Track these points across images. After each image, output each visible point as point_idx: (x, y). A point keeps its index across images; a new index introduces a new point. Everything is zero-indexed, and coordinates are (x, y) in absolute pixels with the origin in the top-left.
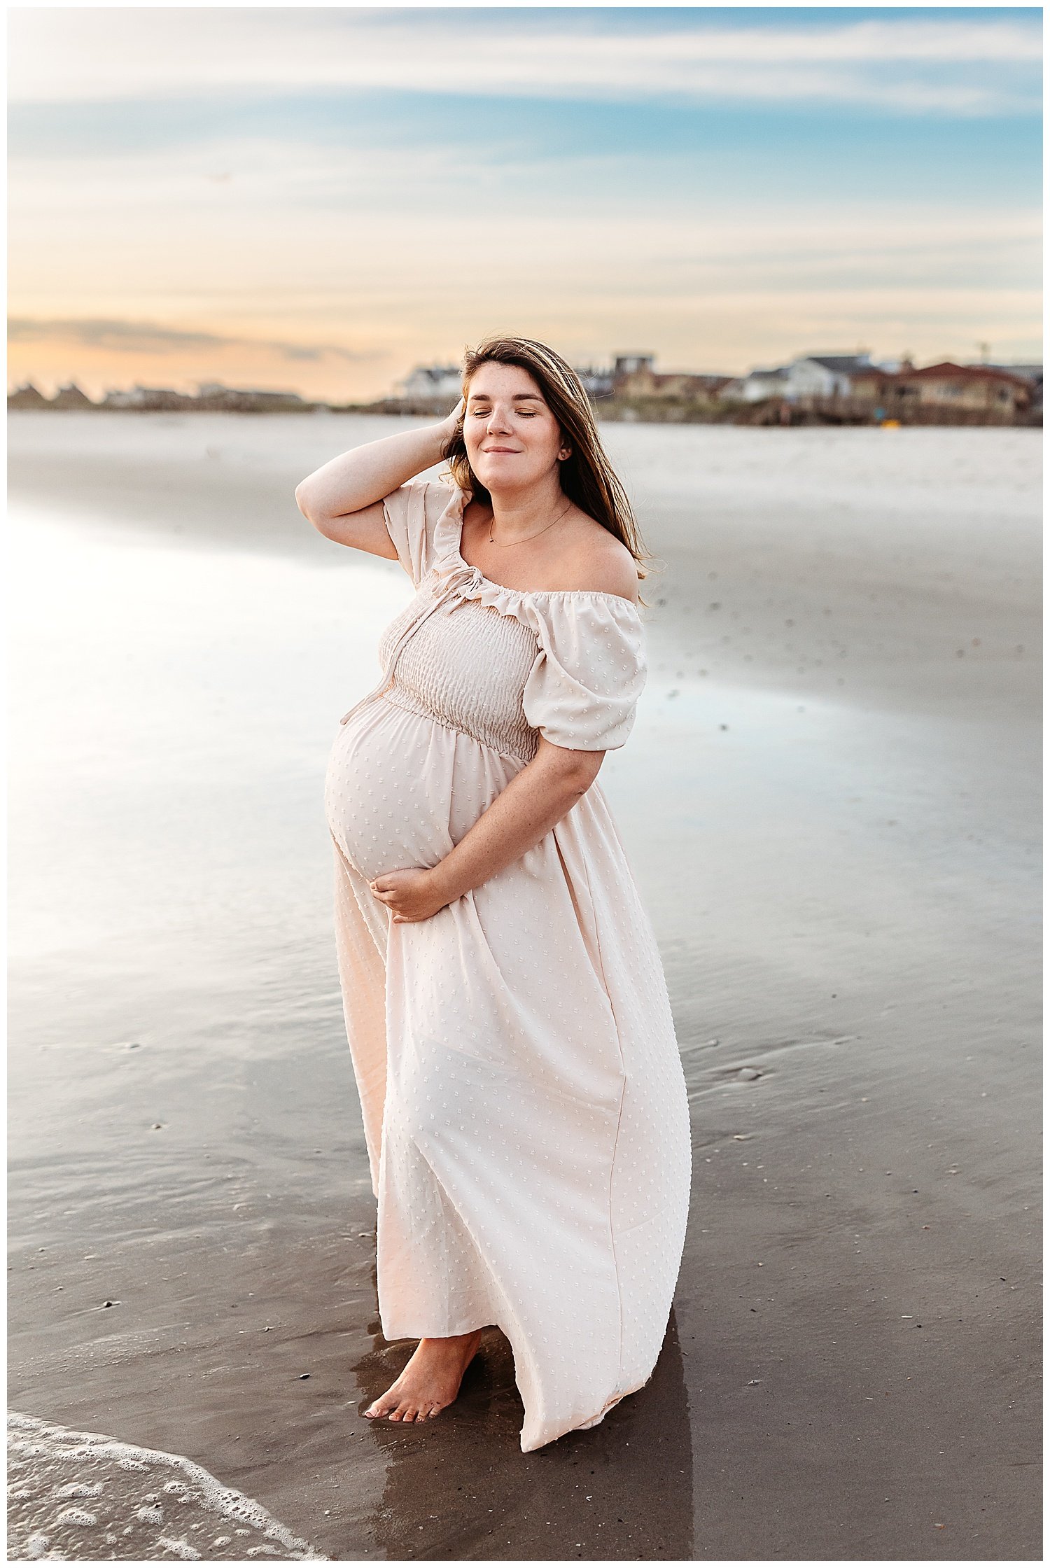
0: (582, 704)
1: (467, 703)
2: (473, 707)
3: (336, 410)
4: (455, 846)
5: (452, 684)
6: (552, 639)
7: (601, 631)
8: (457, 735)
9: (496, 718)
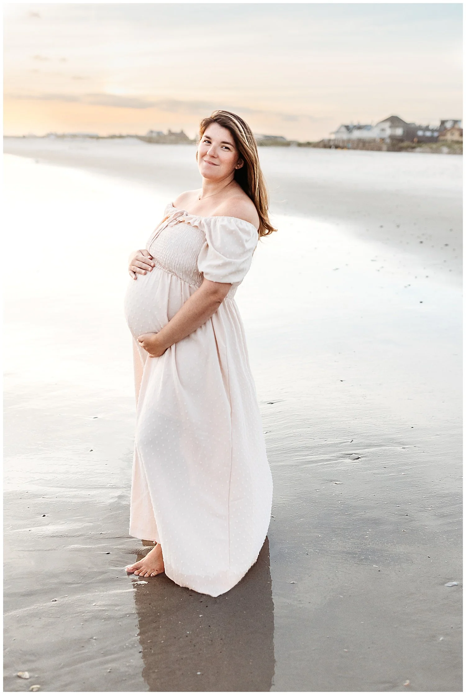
0: (220, 262)
1: (174, 262)
2: (176, 263)
3: (300, 145)
4: (169, 321)
5: (169, 254)
6: (210, 236)
7: (231, 233)
8: (172, 276)
9: (187, 268)
